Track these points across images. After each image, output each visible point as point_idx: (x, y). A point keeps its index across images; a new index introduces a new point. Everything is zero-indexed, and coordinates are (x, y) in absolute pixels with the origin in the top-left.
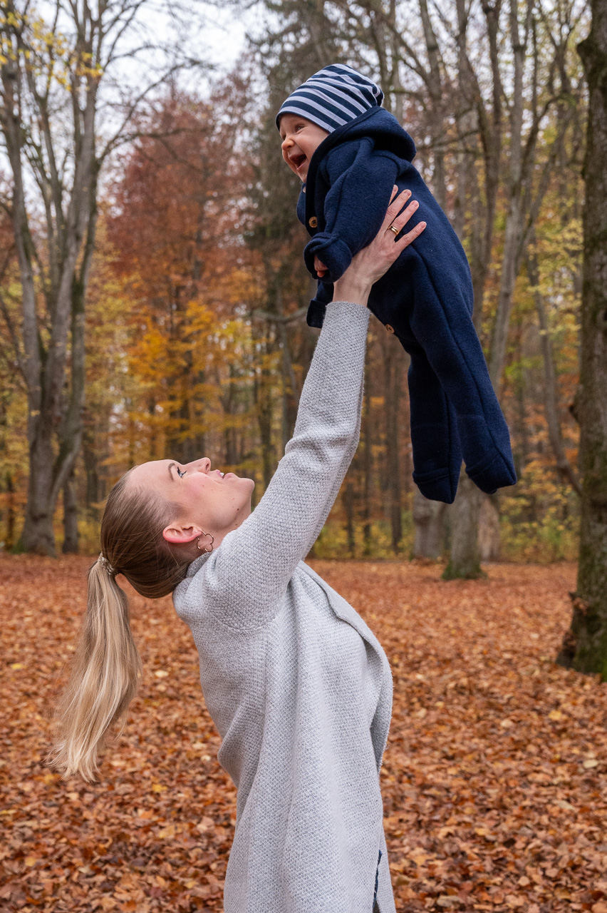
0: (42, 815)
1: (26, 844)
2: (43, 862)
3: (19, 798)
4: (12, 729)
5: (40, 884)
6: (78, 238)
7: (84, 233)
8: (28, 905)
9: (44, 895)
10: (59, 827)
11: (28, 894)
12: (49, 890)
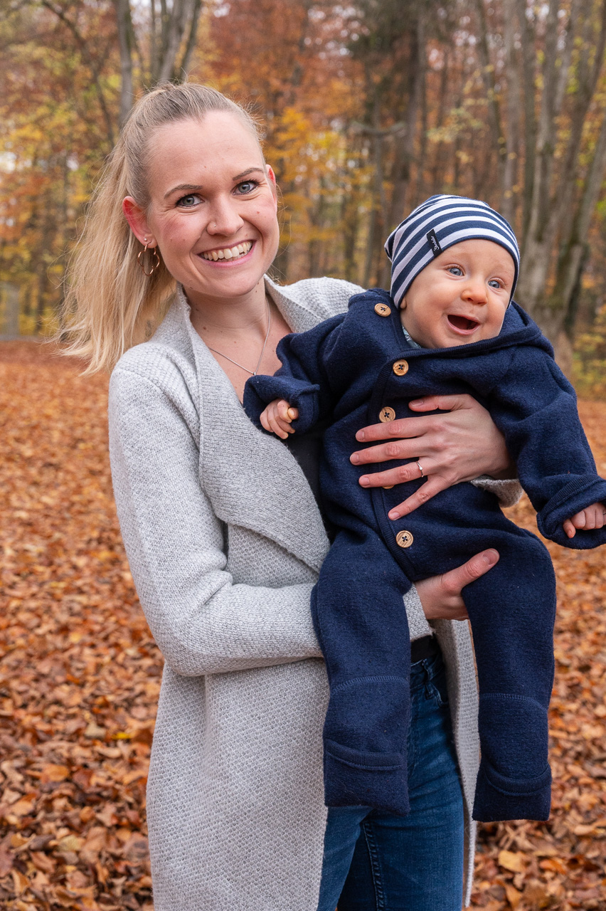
0: (93, 591)
1: (74, 620)
2: (89, 639)
3: (71, 572)
4: (73, 504)
5: (82, 662)
6: (180, 31)
7: (187, 28)
8: (67, 683)
9: (86, 674)
10: (109, 605)
11: (69, 671)
12: (91, 669)
